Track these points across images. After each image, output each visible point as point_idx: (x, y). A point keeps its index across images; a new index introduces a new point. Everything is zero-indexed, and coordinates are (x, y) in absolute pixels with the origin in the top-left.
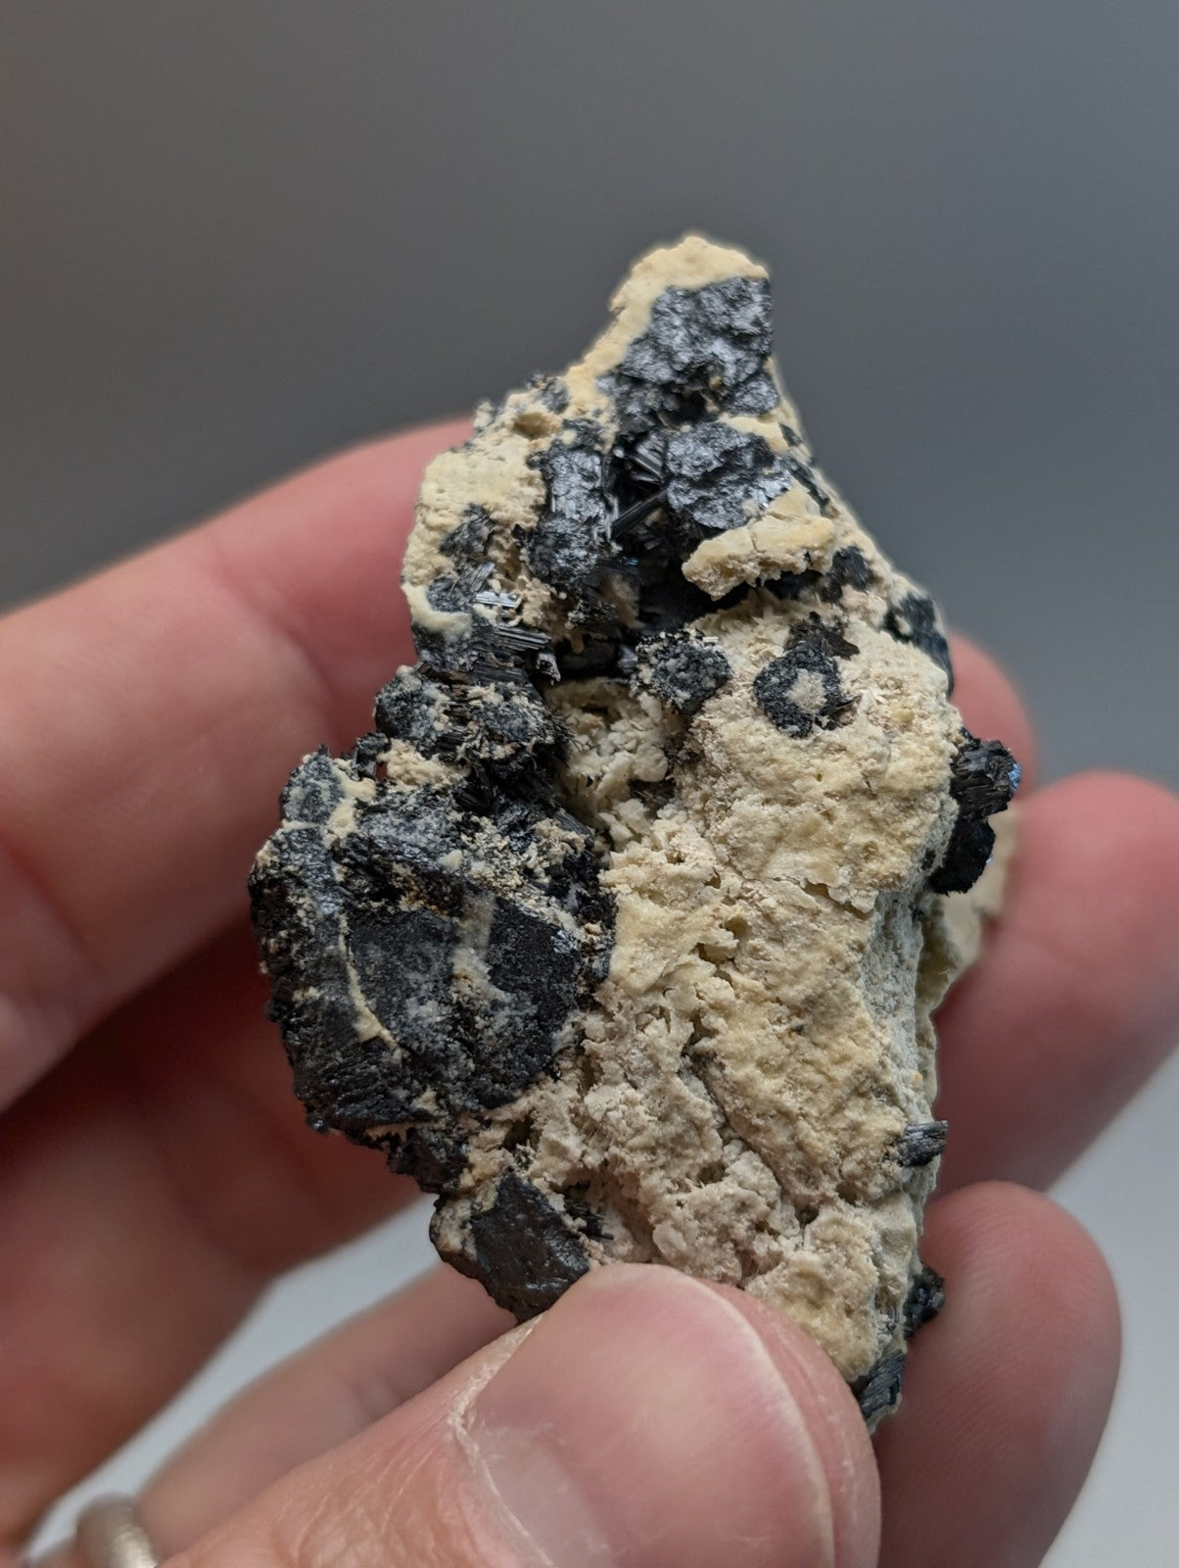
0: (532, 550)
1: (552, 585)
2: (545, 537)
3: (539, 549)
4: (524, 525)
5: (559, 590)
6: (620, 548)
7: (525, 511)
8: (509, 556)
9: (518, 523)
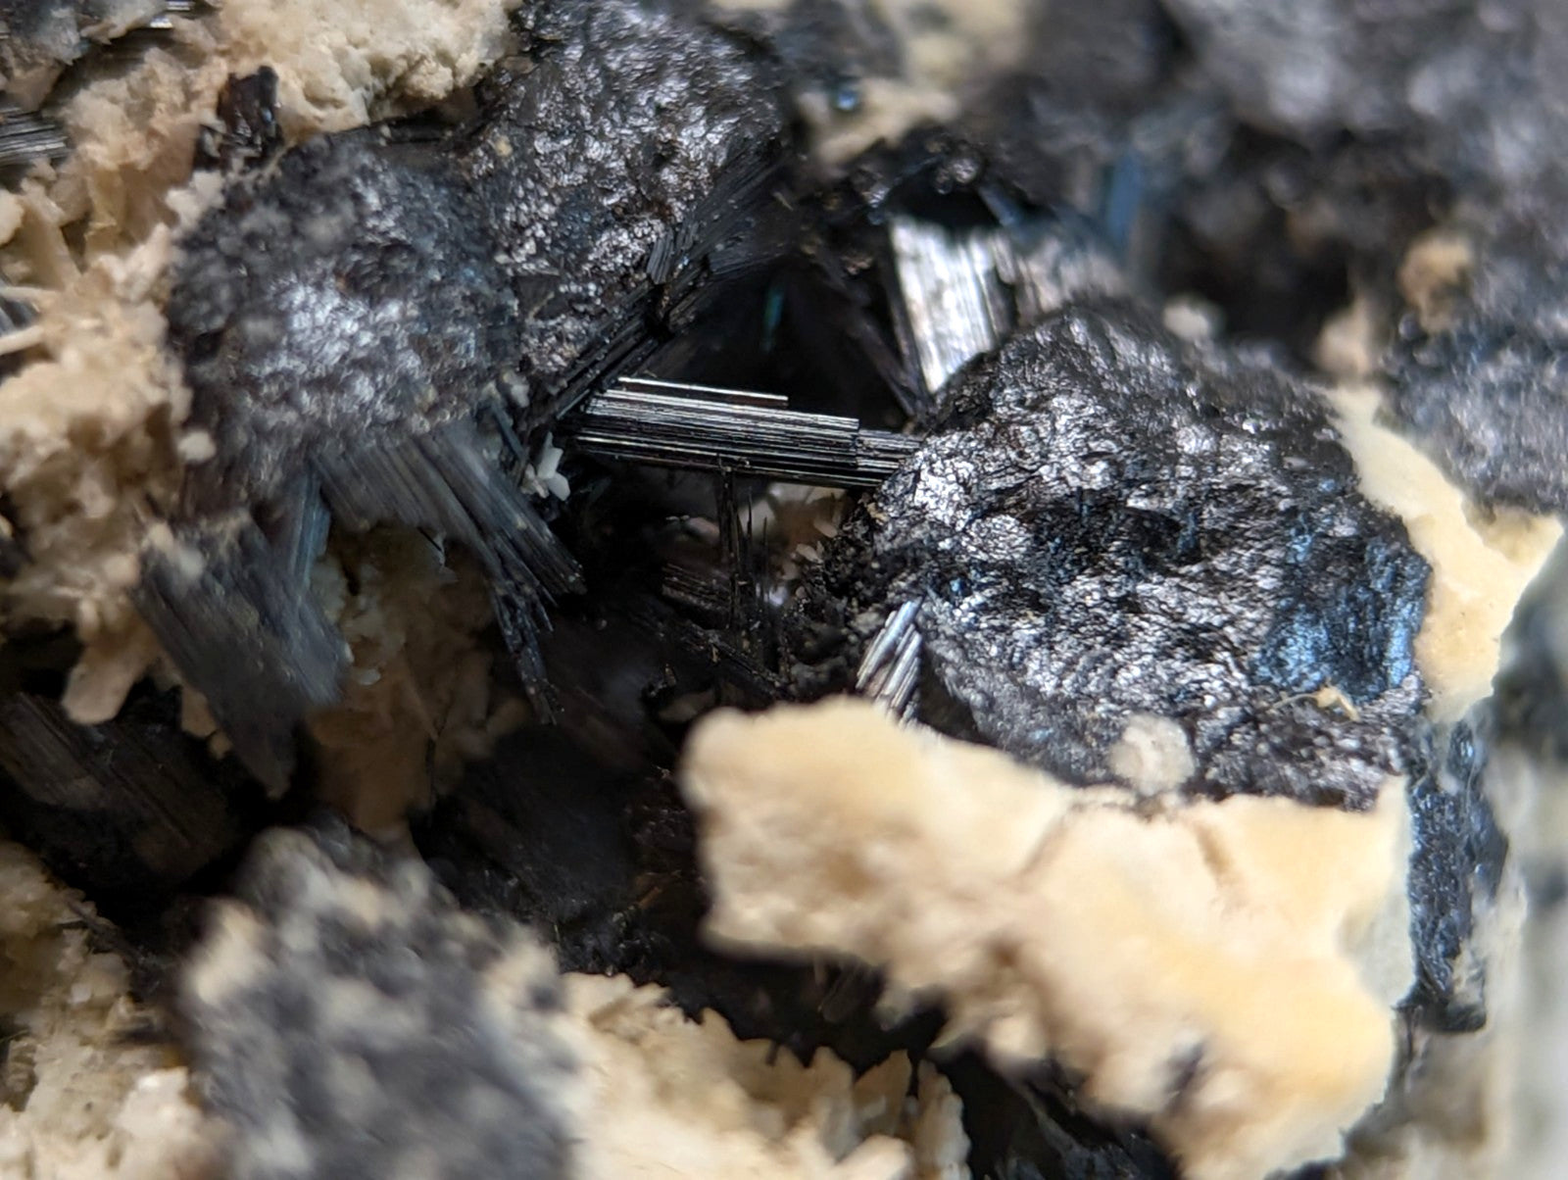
0: (235, 204)
1: (190, 380)
2: (327, 196)
3: (264, 218)
4: (290, 94)
5: (195, 419)
6: (562, 487)
7: (340, 55)
8: (141, 157)
9: (279, 70)
